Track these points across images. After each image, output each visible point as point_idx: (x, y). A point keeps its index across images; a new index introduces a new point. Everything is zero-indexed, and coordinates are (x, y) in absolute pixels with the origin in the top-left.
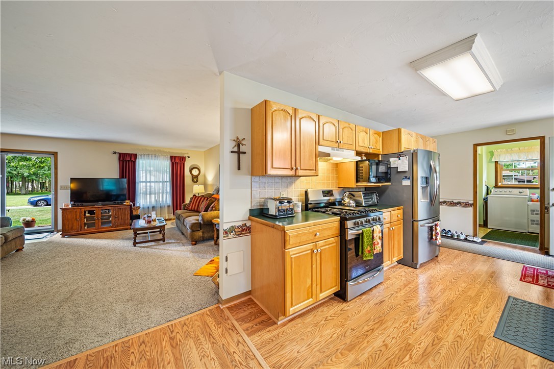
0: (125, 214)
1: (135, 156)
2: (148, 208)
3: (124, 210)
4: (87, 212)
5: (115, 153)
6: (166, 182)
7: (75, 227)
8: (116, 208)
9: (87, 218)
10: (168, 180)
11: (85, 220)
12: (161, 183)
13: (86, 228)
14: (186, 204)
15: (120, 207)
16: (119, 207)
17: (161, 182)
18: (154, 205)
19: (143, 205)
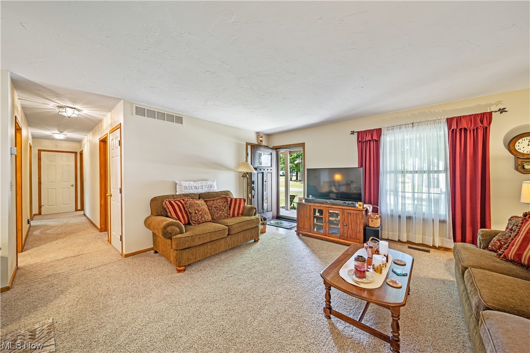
0: (357, 224)
1: (379, 131)
2: (400, 217)
3: (355, 217)
4: (317, 211)
5: (353, 133)
6: (436, 172)
7: (306, 227)
8: (345, 211)
9: (317, 218)
10: (442, 168)
11: (315, 219)
12: (425, 176)
13: (315, 230)
14: (496, 233)
15: (351, 211)
16: (348, 211)
17: (424, 172)
18: (412, 214)
19: (392, 211)
